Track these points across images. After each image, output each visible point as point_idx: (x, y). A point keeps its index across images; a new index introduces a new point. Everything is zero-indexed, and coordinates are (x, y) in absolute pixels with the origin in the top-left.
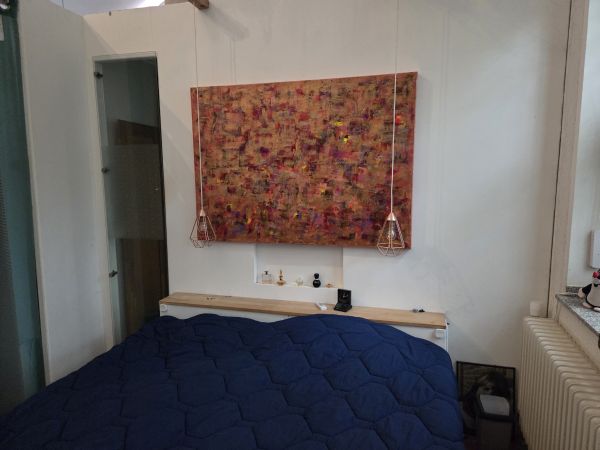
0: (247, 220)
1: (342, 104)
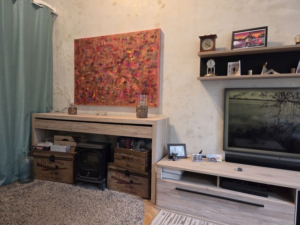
0: (93, 95)
1: (131, 43)
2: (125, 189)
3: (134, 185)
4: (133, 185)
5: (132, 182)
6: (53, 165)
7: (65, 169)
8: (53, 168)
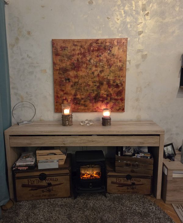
2: (126, 191)
3: (136, 186)
4: (134, 186)
5: (133, 184)
6: (44, 183)
7: (60, 184)
8: (44, 186)
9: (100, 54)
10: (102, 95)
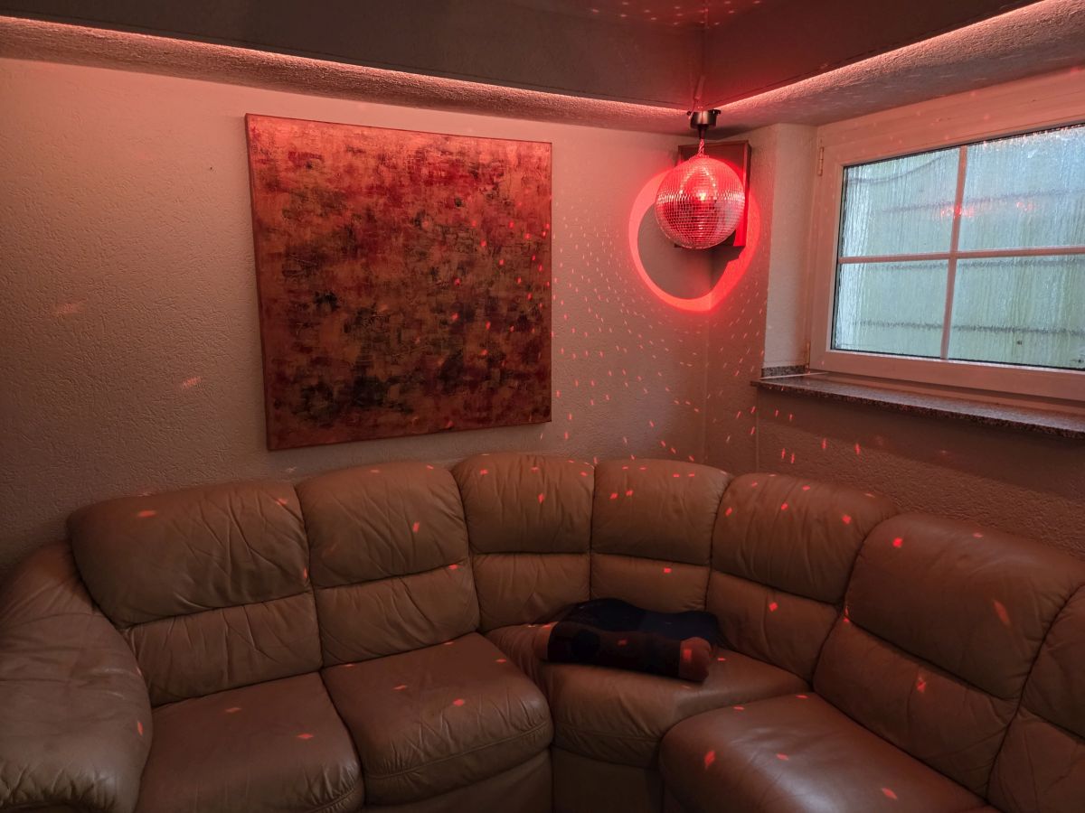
9: (459, 195)
10: (472, 359)
